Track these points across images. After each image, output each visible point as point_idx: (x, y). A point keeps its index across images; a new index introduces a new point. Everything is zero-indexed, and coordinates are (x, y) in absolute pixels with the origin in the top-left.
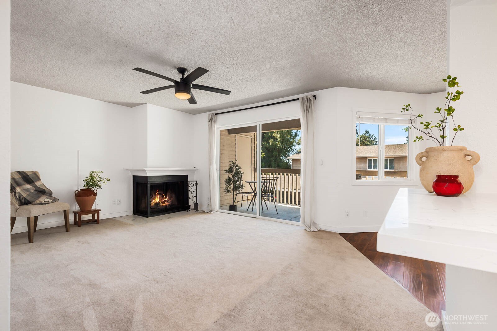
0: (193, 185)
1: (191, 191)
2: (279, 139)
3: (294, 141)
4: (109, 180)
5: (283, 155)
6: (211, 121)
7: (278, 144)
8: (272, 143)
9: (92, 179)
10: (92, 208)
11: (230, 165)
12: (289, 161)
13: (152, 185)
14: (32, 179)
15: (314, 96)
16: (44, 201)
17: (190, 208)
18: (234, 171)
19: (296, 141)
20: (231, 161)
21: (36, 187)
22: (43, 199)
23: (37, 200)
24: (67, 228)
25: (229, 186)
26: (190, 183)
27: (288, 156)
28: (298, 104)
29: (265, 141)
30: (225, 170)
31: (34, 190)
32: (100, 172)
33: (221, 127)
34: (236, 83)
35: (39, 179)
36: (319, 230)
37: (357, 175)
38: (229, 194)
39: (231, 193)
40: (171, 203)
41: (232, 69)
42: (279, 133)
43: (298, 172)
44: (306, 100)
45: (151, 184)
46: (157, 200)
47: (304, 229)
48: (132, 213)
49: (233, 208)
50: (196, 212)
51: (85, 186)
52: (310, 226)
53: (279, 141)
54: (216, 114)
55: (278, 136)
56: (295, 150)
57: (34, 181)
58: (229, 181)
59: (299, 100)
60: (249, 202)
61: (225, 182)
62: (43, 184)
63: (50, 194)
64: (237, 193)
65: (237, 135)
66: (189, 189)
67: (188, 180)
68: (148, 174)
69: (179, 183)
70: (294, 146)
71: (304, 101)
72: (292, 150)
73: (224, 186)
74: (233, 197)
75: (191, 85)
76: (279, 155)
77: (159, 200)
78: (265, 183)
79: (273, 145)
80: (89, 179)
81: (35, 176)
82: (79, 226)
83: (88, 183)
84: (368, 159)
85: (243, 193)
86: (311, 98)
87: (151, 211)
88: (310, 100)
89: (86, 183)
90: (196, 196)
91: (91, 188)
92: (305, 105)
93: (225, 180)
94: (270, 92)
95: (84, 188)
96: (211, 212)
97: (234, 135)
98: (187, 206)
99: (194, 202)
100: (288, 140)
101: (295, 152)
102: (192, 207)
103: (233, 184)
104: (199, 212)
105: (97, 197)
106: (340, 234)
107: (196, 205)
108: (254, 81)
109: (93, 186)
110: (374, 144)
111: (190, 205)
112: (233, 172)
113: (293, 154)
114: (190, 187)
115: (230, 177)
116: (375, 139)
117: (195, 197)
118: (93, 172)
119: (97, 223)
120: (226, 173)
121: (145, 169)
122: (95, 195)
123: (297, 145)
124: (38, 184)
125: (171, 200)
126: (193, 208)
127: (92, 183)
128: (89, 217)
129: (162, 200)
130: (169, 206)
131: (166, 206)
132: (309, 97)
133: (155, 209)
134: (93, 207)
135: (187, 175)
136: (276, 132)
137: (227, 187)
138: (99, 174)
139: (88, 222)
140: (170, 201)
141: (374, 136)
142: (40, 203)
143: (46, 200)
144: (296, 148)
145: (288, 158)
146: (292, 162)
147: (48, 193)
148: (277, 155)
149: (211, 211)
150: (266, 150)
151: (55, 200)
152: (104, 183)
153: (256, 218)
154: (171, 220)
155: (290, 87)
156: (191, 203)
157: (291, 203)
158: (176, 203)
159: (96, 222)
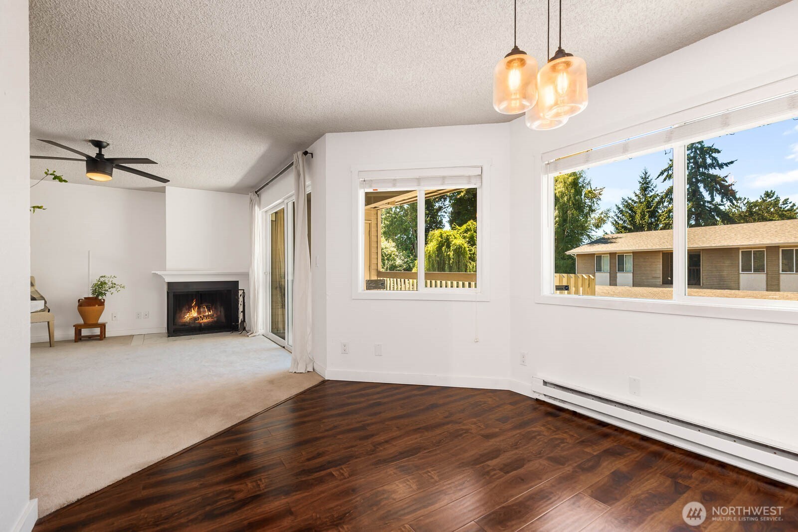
0: (242, 295)
1: (239, 304)
4: (123, 287)
6: (252, 202)
9: (101, 285)
13: (175, 294)
15: (306, 153)
24: (50, 342)
26: (240, 292)
32: (113, 277)
40: (217, 319)
46: (194, 314)
48: (166, 331)
50: (240, 333)
51: (91, 293)
54: (256, 192)
62: (36, 291)
67: (239, 288)
68: (167, 280)
69: (225, 291)
77: (198, 315)
80: (97, 285)
82: (79, 342)
83: (96, 290)
87: (175, 329)
89: (93, 291)
90: (244, 311)
91: (97, 297)
95: (91, 296)
99: (241, 319)
105: (105, 307)
107: (243, 324)
109: (102, 294)
114: (239, 298)
117: (242, 312)
118: (103, 277)
122: (103, 305)
125: (217, 314)
127: (100, 290)
128: (97, 331)
129: (202, 314)
130: (214, 324)
131: (207, 323)
133: (191, 326)
134: (101, 321)
135: (238, 281)
138: (111, 280)
139: (90, 338)
140: (215, 315)
152: (117, 291)
159: (102, 337)
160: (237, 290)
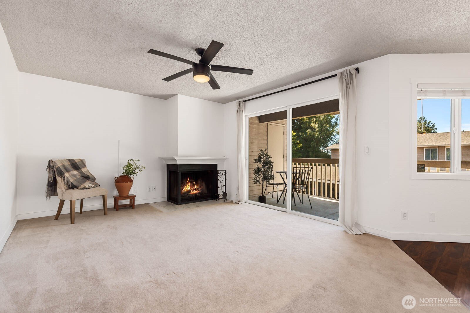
0: (222, 174)
1: (220, 180)
2: (317, 129)
3: (333, 131)
4: (144, 168)
5: (322, 146)
6: (240, 109)
7: (316, 134)
8: (309, 134)
9: (129, 166)
10: (129, 194)
11: (259, 154)
12: (328, 152)
13: (183, 173)
14: (79, 166)
15: (357, 69)
16: (88, 186)
17: (220, 197)
18: (263, 160)
19: (336, 131)
20: (260, 150)
21: (82, 173)
22: (87, 184)
23: (82, 184)
24: (105, 211)
25: (258, 176)
26: (219, 172)
27: (327, 146)
28: (335, 82)
29: (303, 131)
30: (254, 160)
31: (80, 176)
32: (137, 160)
33: (250, 114)
34: (261, 62)
35: (85, 166)
36: (364, 233)
37: (418, 165)
38: (258, 184)
39: (260, 183)
40: (202, 191)
41: (253, 43)
42: (317, 123)
43: (336, 162)
44: (345, 75)
45: (181, 172)
46: (188, 188)
47: (344, 230)
48: (166, 200)
49: (262, 199)
50: (224, 201)
51: (123, 173)
52: (351, 227)
53: (317, 131)
54: (244, 101)
55: (316, 126)
56: (335, 140)
57: (81, 168)
58: (258, 171)
59: (337, 76)
60: (280, 193)
61: (254, 172)
62: (88, 170)
63: (93, 180)
64: (267, 184)
65: (269, 123)
66: (219, 178)
67: (218, 169)
68: (179, 163)
69: (209, 172)
70: (334, 135)
71: (344, 78)
72: (331, 140)
73: (253, 175)
74: (263, 187)
75: (210, 67)
76: (317, 145)
77: (191, 188)
78: (298, 173)
79: (311, 136)
80: (127, 167)
81: (82, 163)
82: (117, 210)
83: (126, 170)
84: (424, 149)
85: (274, 184)
86: (352, 72)
87: (181, 199)
88: (351, 74)
89: (124, 171)
90: (225, 185)
91: (128, 176)
92: (344, 81)
93: (253, 169)
94: (300, 69)
95: (123, 175)
96: (239, 203)
97: (265, 123)
98: (217, 195)
99: (223, 191)
100: (327, 130)
101: (335, 143)
102: (221, 196)
103: (262, 174)
104: (227, 201)
105: (134, 183)
106: (393, 241)
107: (225, 194)
108: (280, 57)
109: (130, 173)
110: (432, 132)
111: (219, 195)
112: (263, 162)
113: (333, 144)
114: (219, 176)
115: (259, 167)
116: (433, 126)
117: (223, 186)
118: (130, 160)
119: (132, 208)
120: (255, 162)
121: (175, 157)
122: (132, 181)
123: (337, 135)
124: (84, 170)
125: (201, 188)
126: (222, 198)
127: (129, 170)
128: (127, 202)
129: (193, 188)
130: (199, 195)
131: (196, 194)
132: (350, 71)
133: (186, 197)
134: (131, 193)
135: (217, 164)
136: (314, 122)
137: (256, 177)
138: (136, 162)
139: (125, 207)
140: (200, 189)
141: (431, 122)
142: (84, 187)
143: (90, 185)
144: (335, 138)
145: (327, 148)
146: (332, 153)
147: (91, 179)
148: (315, 146)
149: (239, 201)
150: (303, 140)
151: (97, 185)
152: (140, 171)
153: (286, 212)
154: (198, 209)
155: (325, 61)
156: (220, 192)
157: (329, 196)
158: (206, 192)
159: (132, 206)
160: (216, 170)
